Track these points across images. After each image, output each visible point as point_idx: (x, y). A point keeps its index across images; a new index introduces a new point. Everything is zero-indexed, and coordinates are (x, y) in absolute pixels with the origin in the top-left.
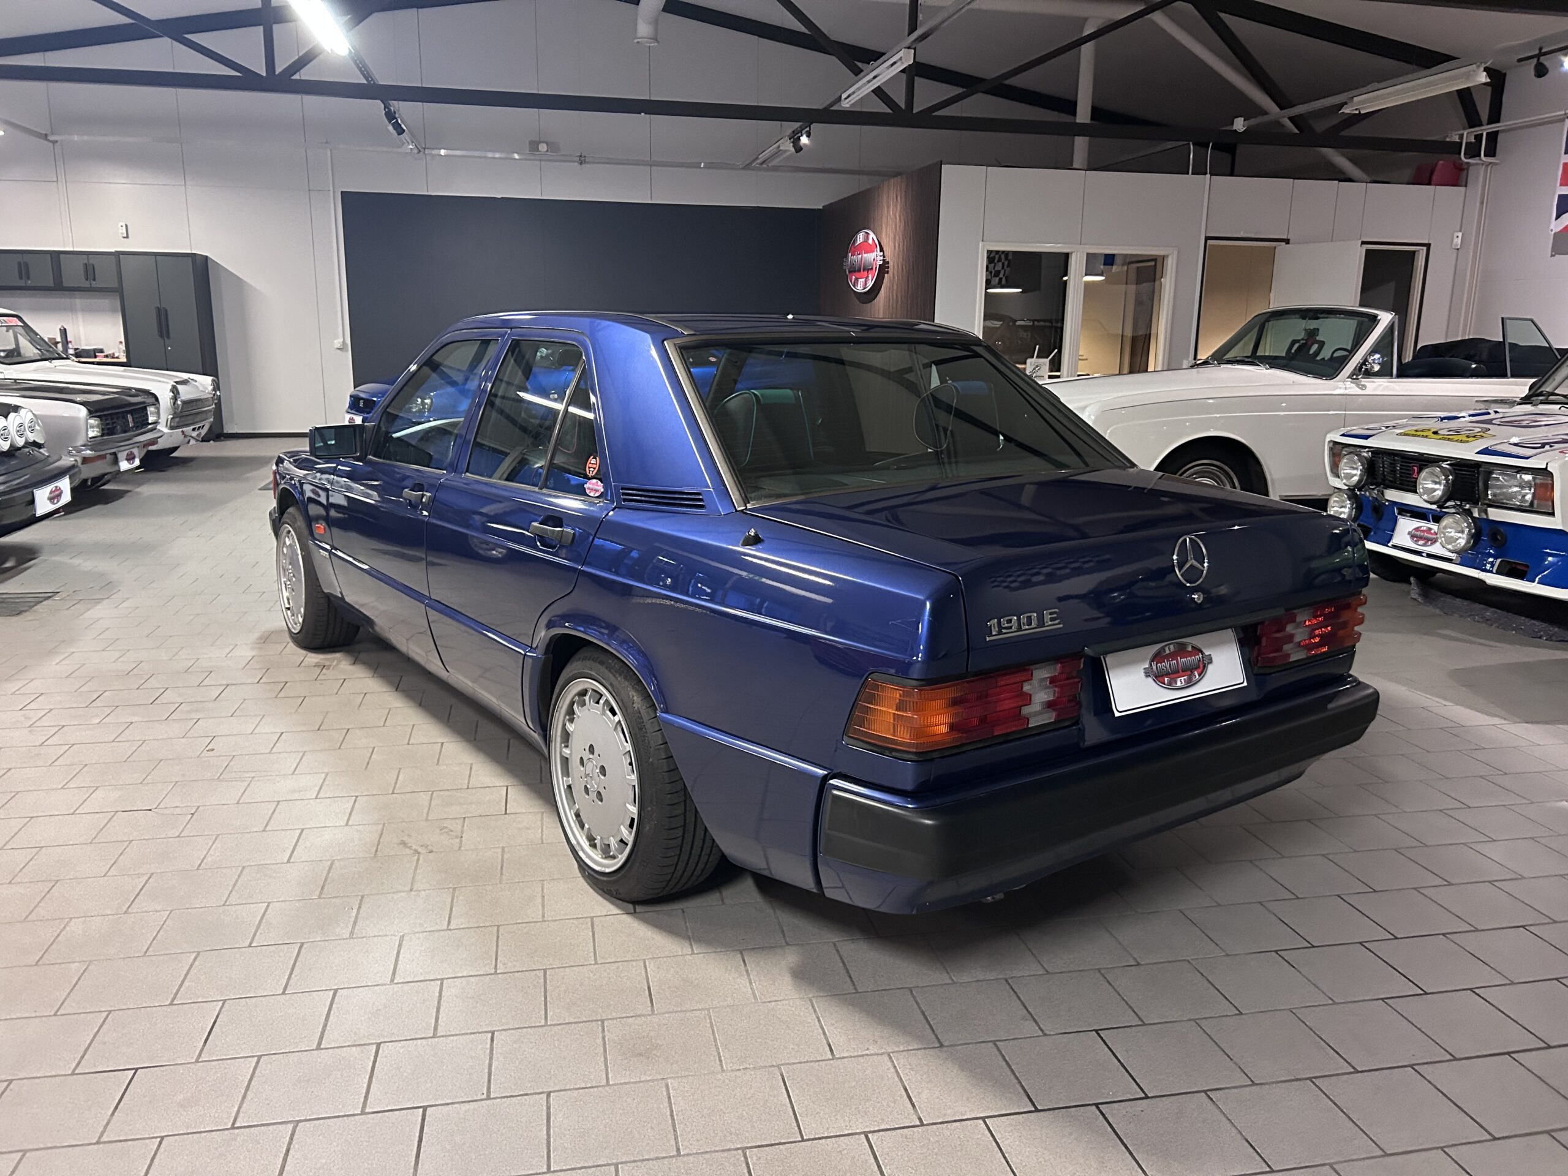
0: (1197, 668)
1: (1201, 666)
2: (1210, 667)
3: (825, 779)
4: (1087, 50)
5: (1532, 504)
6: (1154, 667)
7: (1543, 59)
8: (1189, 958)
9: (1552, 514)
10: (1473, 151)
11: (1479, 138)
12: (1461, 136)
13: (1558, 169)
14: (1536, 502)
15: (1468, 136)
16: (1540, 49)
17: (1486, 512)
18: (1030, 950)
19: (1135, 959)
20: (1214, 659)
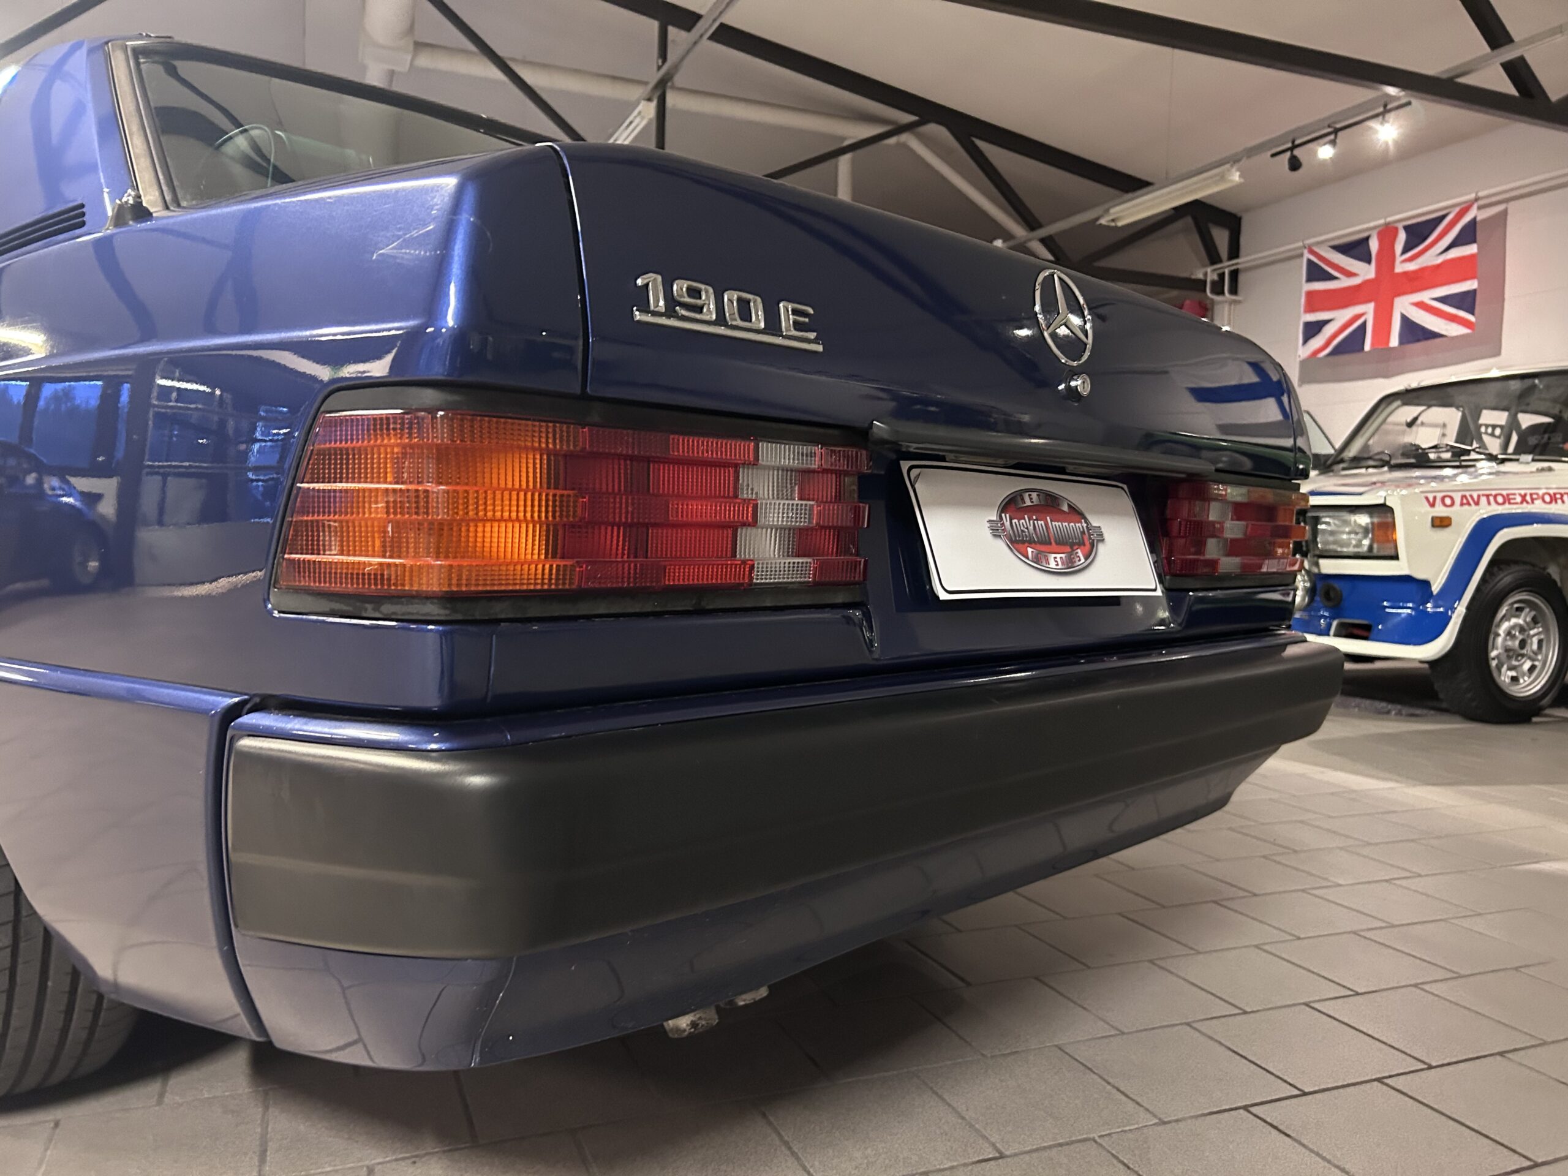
0: (1081, 544)
1: (1087, 543)
2: (1101, 549)
3: (234, 712)
4: (845, 161)
5: (1371, 548)
6: (1007, 524)
7: (1296, 152)
8: (1091, 1136)
9: (1395, 557)
10: (1218, 289)
11: (1222, 276)
12: (1206, 274)
13: (1300, 299)
14: (1375, 546)
15: (1210, 274)
16: (1293, 142)
17: (1317, 565)
18: (786, 1144)
19: (994, 1145)
20: (1106, 536)
